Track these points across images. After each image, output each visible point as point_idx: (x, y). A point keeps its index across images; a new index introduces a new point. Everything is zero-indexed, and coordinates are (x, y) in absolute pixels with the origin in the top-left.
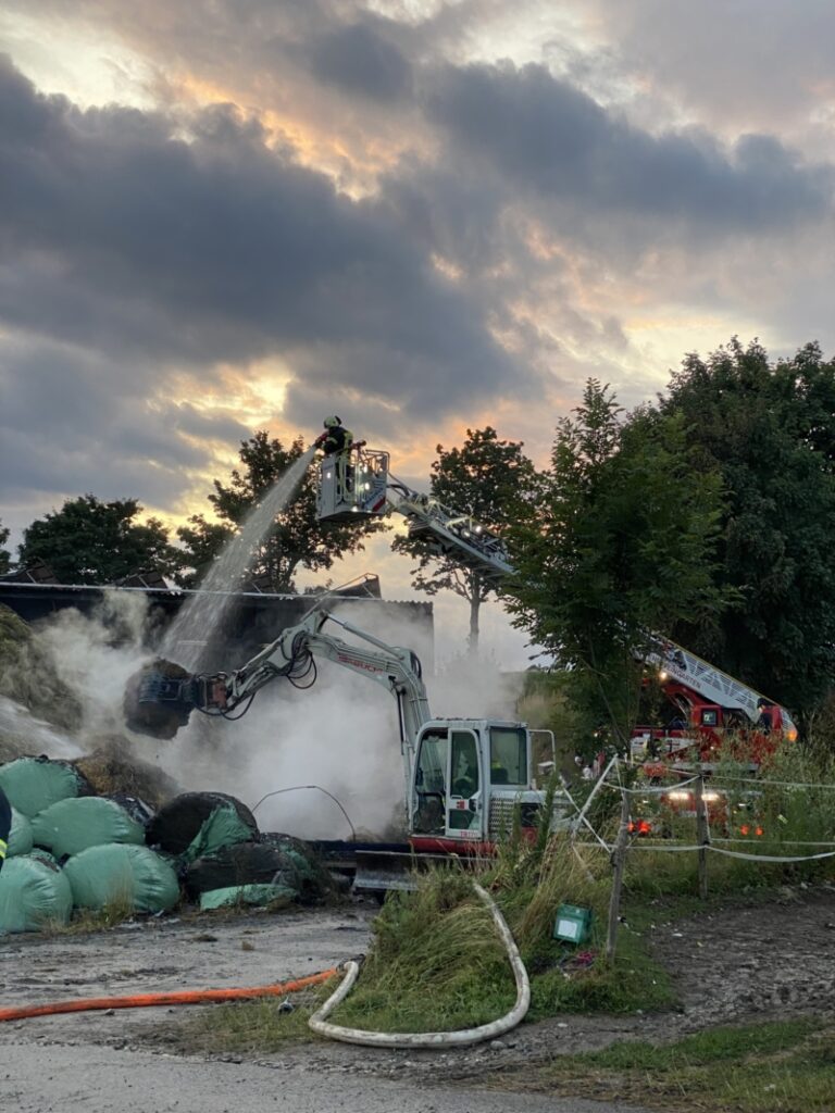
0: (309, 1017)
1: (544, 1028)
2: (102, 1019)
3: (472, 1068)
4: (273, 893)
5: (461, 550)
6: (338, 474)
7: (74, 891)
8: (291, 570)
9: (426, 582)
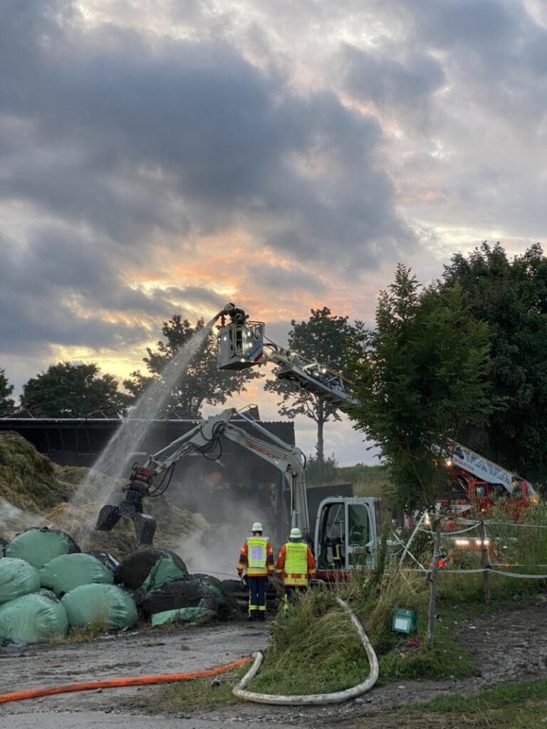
0: (232, 688)
1: (389, 689)
2: (95, 695)
3: (345, 716)
4: (200, 613)
5: (314, 385)
6: (231, 338)
7: (68, 615)
8: (199, 405)
9: (287, 410)
